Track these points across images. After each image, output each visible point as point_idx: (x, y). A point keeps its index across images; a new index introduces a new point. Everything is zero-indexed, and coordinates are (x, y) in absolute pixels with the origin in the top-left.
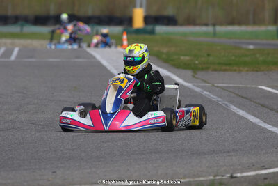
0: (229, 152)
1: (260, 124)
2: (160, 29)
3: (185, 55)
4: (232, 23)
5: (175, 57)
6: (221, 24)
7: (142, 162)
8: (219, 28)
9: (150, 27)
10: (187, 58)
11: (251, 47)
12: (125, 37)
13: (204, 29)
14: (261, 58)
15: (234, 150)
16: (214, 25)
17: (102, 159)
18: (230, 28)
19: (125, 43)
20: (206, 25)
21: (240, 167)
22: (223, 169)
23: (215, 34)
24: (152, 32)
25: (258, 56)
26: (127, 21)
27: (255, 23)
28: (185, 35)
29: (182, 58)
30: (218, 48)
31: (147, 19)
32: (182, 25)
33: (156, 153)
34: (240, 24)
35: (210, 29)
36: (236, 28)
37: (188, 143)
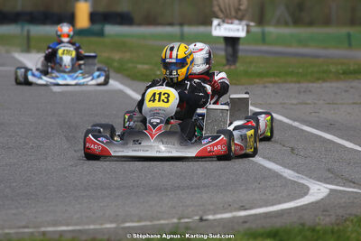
0: (198, 188)
2: (111, 29)
3: (143, 63)
4: (204, 22)
5: (130, 65)
6: (191, 23)
7: (85, 201)
8: (187, 29)
9: (97, 27)
10: (146, 67)
13: (168, 29)
14: (242, 68)
15: (204, 186)
16: (181, 25)
17: (33, 197)
18: (202, 29)
20: (171, 24)
21: (212, 207)
22: (190, 209)
23: (182, 37)
24: (101, 34)
28: (144, 37)
29: (140, 66)
31: (94, 17)
32: (140, 24)
33: (103, 189)
35: (175, 30)
37: (146, 176)
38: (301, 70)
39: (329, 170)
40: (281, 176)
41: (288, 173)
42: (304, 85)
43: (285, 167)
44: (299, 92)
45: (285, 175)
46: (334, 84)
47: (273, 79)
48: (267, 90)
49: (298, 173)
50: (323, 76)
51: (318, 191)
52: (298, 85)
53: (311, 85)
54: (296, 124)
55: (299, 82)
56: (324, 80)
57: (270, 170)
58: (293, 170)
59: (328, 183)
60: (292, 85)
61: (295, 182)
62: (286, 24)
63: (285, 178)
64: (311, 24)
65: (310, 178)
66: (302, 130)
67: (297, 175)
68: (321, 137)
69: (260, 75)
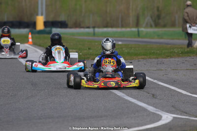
1: (124, 97)
2: (55, 30)
4: (106, 26)
6: (99, 27)
8: (97, 30)
9: (48, 29)
10: (74, 51)
11: (120, 43)
12: (30, 36)
13: (87, 30)
14: (126, 51)
16: (94, 27)
18: (105, 30)
19: (30, 40)
20: (88, 27)
23: (94, 34)
24: (50, 33)
25: (124, 49)
26: (32, 25)
27: (122, 26)
28: (73, 34)
30: (97, 44)
31: (46, 24)
32: (71, 28)
34: (112, 27)
35: (91, 30)
36: (109, 30)
38: (158, 52)
39: (173, 106)
40: (147, 110)
41: (151, 108)
42: (160, 60)
43: (149, 105)
44: (157, 64)
45: (149, 109)
46: (177, 59)
47: (143, 57)
48: (140, 62)
49: (156, 108)
50: (171, 55)
51: (167, 118)
52: (157, 60)
53: (164, 60)
54: (155, 81)
55: (157, 58)
56: (171, 57)
57: (140, 107)
58: (153, 106)
59: (173, 114)
60: (154, 60)
61: (155, 113)
62: (151, 26)
63: (149, 111)
64: (164, 26)
65: (163, 111)
66: (159, 85)
67: (155, 109)
68: (169, 88)
69: (136, 55)
